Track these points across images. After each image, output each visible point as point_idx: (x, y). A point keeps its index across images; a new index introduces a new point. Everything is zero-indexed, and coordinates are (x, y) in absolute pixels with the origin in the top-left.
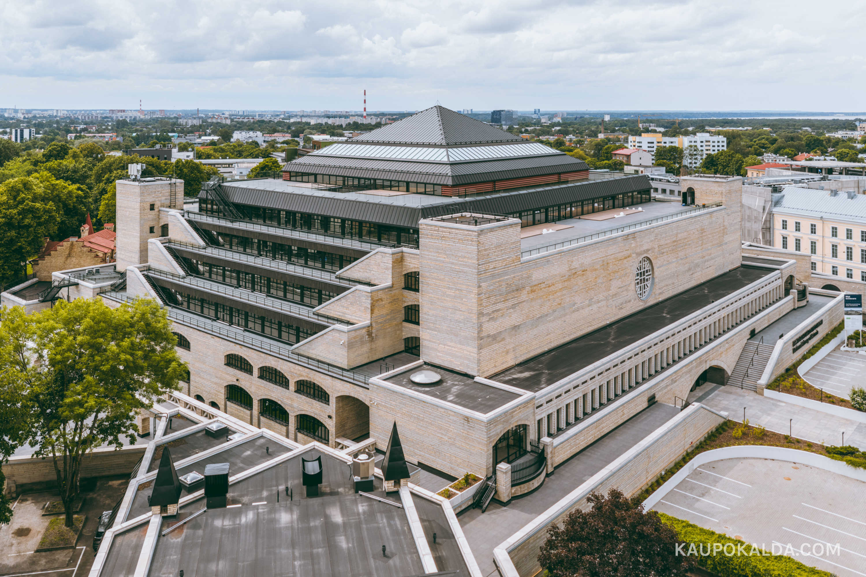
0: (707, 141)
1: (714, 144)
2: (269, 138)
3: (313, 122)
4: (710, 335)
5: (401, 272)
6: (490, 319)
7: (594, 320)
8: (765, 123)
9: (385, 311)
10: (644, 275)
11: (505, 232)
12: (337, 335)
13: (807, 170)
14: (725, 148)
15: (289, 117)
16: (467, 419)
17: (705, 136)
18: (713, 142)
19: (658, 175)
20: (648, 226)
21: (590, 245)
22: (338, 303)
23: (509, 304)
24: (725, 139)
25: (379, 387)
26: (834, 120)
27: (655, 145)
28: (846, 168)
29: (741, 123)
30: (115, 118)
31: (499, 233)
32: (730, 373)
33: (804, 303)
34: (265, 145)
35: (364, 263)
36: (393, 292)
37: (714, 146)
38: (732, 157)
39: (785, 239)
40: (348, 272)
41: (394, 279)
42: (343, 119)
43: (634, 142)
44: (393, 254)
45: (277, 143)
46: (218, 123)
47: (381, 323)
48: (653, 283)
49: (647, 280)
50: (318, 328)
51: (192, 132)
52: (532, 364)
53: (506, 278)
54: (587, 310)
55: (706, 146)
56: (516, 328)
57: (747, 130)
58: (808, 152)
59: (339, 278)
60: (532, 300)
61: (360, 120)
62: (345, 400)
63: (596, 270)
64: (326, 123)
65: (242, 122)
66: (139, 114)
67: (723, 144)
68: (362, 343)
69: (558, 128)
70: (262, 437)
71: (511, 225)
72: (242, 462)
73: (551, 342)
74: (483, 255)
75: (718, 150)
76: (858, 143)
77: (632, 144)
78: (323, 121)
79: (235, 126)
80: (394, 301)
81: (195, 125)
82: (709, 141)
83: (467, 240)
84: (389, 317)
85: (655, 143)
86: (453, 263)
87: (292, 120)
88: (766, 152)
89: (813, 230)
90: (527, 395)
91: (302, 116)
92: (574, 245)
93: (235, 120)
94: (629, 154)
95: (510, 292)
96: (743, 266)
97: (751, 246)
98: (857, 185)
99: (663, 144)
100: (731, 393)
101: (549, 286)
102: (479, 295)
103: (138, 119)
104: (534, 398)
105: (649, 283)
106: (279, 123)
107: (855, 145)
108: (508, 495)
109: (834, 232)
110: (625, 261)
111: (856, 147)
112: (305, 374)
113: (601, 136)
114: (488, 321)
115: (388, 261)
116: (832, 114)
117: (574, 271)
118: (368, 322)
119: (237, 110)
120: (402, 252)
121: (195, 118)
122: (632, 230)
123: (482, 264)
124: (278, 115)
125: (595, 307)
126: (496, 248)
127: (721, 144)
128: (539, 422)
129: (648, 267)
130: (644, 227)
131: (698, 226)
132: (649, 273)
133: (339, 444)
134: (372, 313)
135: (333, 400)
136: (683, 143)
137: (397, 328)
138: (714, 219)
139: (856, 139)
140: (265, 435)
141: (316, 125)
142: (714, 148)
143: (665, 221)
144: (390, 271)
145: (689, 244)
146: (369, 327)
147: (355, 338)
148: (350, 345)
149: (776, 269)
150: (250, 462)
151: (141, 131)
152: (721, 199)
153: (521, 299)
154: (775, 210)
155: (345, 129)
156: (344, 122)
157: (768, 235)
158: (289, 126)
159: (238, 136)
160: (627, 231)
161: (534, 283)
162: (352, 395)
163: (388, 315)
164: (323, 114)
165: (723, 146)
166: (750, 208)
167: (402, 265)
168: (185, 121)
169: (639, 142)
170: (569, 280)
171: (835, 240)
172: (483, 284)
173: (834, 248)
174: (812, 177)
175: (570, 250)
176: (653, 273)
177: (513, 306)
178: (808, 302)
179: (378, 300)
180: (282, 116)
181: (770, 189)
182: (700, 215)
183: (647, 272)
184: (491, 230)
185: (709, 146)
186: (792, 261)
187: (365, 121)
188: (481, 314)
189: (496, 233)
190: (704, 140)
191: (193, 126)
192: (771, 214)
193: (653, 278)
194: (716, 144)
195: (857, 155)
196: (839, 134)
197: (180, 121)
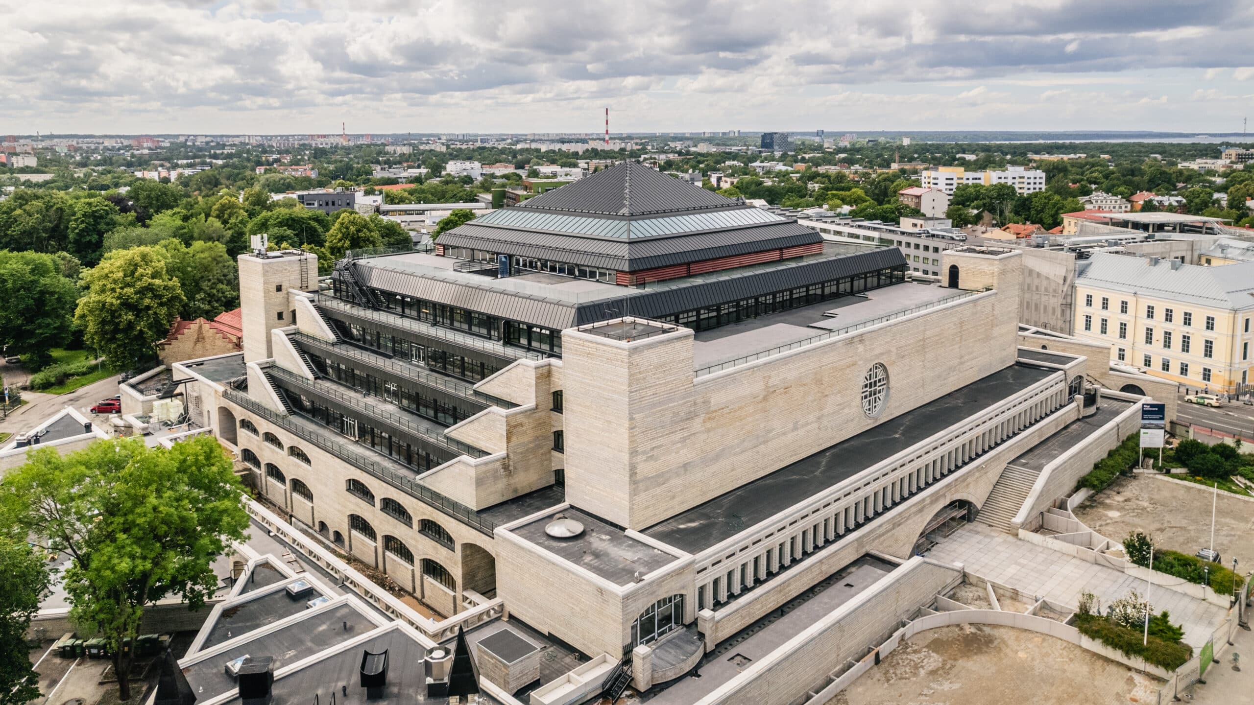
0: (1020, 177)
1: (1029, 181)
2: (488, 170)
3: (544, 148)
4: (956, 460)
5: (549, 389)
6: (648, 457)
7: (801, 447)
8: (1102, 149)
9: (526, 439)
10: (875, 385)
11: (669, 347)
12: (463, 467)
13: (1130, 225)
14: (1044, 187)
15: (518, 142)
16: (601, 591)
17: (1019, 170)
18: (1029, 178)
19: (941, 230)
20: (885, 323)
21: (796, 355)
22: (471, 426)
23: (678, 436)
24: (1044, 175)
25: (505, 539)
26: (1193, 144)
27: (955, 182)
28: (1181, 224)
29: (1073, 148)
30: (314, 145)
31: (661, 349)
32: (979, 507)
33: (1092, 410)
34: (480, 178)
35: (504, 376)
36: (537, 415)
37: (1029, 184)
38: (1050, 200)
39: (1088, 319)
40: (488, 385)
41: (539, 399)
42: (580, 144)
43: (929, 177)
44: (536, 368)
45: (496, 177)
46: (431, 151)
47: (521, 453)
48: (887, 395)
49: (879, 392)
50: (448, 456)
51: (400, 163)
52: (707, 510)
53: (671, 405)
54: (790, 436)
55: (1020, 183)
56: (685, 466)
57: (1080, 157)
58: (1149, 190)
59: (477, 393)
60: (708, 431)
61: (599, 146)
62: (471, 549)
63: (805, 385)
64: (560, 150)
65: (460, 149)
66: (342, 140)
67: (1040, 181)
68: (496, 478)
69: (842, 156)
70: (346, 605)
71: (679, 338)
72: (312, 641)
73: (737, 479)
74: (638, 380)
75: (1035, 189)
76: (1219, 176)
77: (927, 180)
78: (556, 147)
79: (451, 154)
80: (540, 424)
81: (404, 154)
82: (1023, 177)
83: (617, 360)
84: (532, 445)
85: (955, 179)
86: (600, 388)
87: (519, 146)
88: (1096, 190)
89: (1124, 308)
90: (685, 557)
91: (533, 141)
92: (775, 356)
93: (452, 146)
94: (919, 194)
95: (677, 423)
96: (1018, 363)
97: (1037, 332)
98: (1190, 248)
99: (964, 182)
100: (977, 533)
101: (735, 411)
102: (632, 429)
103: (340, 146)
104: (693, 563)
105: (882, 395)
106: (503, 151)
107: (1213, 179)
108: (647, 684)
109: (1150, 313)
110: (848, 371)
111: (1215, 182)
112: (428, 513)
113: (895, 166)
114: (646, 461)
115: (531, 377)
116: (1193, 135)
117: (771, 390)
118: (503, 453)
119: (457, 133)
120: (549, 365)
121: (404, 145)
122: (861, 330)
123: (636, 391)
124: (504, 140)
125: (801, 432)
126: (656, 368)
127: (1038, 181)
128: (702, 589)
129: (881, 375)
130: (877, 325)
131: (955, 319)
132: (882, 383)
133: (467, 598)
134: (508, 443)
135: (458, 547)
136: (990, 179)
137: (544, 457)
138: (979, 308)
139: (1217, 172)
140: (350, 603)
141: (548, 152)
142: (1029, 186)
143: (908, 316)
144: (534, 388)
145: (942, 342)
146: (504, 459)
147: (485, 472)
148: (480, 482)
149: (1059, 370)
150: (323, 642)
151: (341, 161)
152: (991, 281)
153: (693, 431)
154: (1078, 282)
155: (582, 158)
156: (580, 148)
157: (1068, 311)
158: (514, 153)
159: (453, 168)
160: (852, 333)
161: (712, 409)
162: (478, 544)
163: (531, 443)
164: (558, 138)
165: (1040, 183)
166: (1047, 278)
167: (550, 380)
168: (393, 148)
169: (934, 179)
170: (765, 398)
171: (1150, 323)
172: (637, 416)
173: (1149, 332)
174: (1133, 236)
175: (765, 364)
176: (888, 382)
177: (683, 440)
178: (1098, 409)
179: (516, 426)
180: (509, 141)
181: (1074, 254)
182: (960, 305)
183: (880, 381)
184: (650, 346)
185: (1023, 183)
186: (1082, 358)
187: (607, 147)
188: (633, 453)
189: (657, 349)
190: (1017, 176)
191: (403, 155)
192: (1073, 287)
193: (888, 388)
194: (1032, 181)
195: (1212, 196)
196: (1195, 165)
197: (390, 149)
